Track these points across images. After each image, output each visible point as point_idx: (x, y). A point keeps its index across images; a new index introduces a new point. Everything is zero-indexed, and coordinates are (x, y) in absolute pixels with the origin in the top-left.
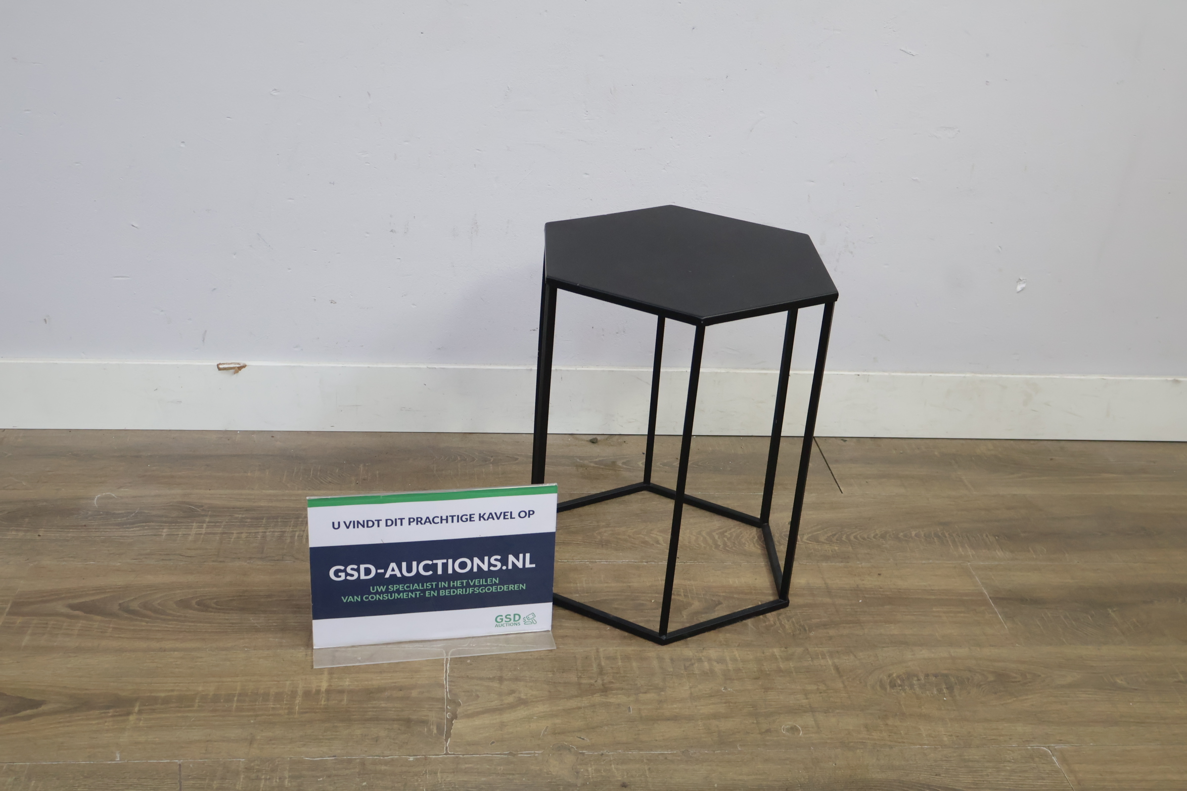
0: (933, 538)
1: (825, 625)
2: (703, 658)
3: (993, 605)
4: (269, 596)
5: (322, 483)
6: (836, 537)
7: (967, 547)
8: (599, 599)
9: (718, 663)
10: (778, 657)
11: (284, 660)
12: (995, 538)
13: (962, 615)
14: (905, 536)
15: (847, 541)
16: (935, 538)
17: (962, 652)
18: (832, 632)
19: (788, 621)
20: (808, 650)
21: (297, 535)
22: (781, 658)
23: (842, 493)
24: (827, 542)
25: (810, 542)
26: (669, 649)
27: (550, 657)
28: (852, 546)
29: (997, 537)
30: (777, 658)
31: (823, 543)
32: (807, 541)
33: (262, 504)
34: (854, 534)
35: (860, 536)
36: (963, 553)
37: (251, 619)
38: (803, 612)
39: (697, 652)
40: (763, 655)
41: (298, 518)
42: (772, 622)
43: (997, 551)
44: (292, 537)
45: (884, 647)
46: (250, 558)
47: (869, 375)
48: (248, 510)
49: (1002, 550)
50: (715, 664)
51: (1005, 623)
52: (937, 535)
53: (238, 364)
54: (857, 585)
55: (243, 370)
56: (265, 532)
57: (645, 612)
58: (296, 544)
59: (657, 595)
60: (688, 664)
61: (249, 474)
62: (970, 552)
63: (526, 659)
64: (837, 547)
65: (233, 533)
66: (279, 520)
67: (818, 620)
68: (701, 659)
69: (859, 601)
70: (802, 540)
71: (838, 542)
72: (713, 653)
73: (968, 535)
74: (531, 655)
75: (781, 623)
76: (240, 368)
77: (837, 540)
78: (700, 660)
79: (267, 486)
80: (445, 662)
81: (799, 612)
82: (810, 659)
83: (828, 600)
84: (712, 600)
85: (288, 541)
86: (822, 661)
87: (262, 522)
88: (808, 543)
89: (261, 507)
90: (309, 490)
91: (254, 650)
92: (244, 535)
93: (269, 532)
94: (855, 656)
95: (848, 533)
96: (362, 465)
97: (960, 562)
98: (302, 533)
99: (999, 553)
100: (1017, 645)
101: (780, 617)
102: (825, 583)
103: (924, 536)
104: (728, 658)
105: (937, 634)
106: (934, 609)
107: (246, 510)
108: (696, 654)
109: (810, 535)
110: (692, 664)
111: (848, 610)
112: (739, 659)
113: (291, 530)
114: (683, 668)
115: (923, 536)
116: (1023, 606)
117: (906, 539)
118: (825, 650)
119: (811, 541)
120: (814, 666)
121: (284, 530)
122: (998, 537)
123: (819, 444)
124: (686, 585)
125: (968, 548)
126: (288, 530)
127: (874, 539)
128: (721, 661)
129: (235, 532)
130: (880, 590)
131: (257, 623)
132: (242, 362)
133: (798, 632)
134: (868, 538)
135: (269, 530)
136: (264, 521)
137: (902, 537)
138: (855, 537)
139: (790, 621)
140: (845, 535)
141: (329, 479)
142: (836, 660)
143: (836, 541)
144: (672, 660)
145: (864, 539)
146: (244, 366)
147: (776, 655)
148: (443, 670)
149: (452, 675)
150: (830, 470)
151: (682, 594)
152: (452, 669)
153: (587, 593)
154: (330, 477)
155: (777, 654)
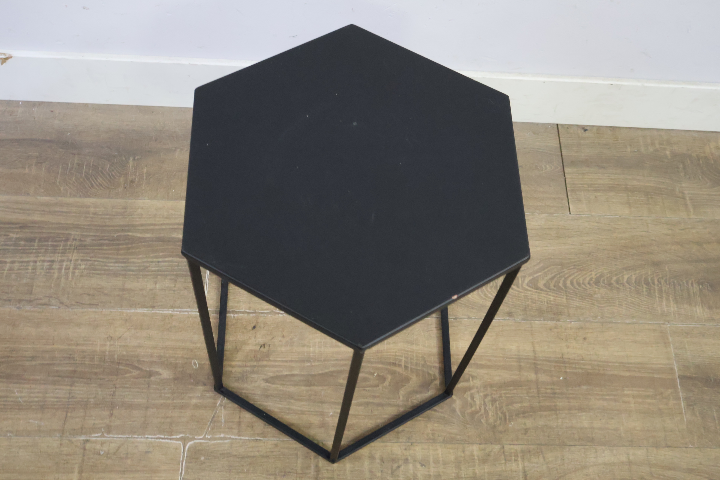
0: (642, 286)
1: (524, 413)
2: (409, 458)
3: (679, 387)
4: (33, 358)
5: (92, 186)
6: (554, 282)
7: (671, 299)
8: (327, 371)
9: (422, 465)
10: (476, 458)
11: (41, 452)
12: (699, 287)
13: (649, 401)
14: (617, 282)
15: (563, 288)
16: (645, 286)
17: (640, 454)
18: (529, 423)
19: (493, 406)
20: (503, 447)
21: (64, 267)
22: (479, 460)
23: (570, 214)
24: (545, 289)
25: (529, 289)
26: (382, 444)
27: (275, 453)
28: (566, 296)
29: (701, 286)
30: (474, 459)
31: (542, 290)
32: (527, 287)
33: (37, 217)
34: (571, 278)
35: (577, 281)
36: (666, 309)
37: (16, 391)
38: (507, 393)
39: (405, 449)
40: (463, 455)
41: (67, 240)
42: (478, 407)
43: (697, 307)
44: (60, 269)
45: (571, 446)
46: (20, 301)
47: (622, 85)
48: (23, 226)
49: (702, 306)
50: (419, 466)
51: (686, 414)
52: (647, 283)
53: (4, 54)
54: (562, 355)
55: (10, 60)
56: (35, 262)
57: (366, 391)
58: (63, 280)
59: (380, 366)
60: (395, 465)
61: (27, 171)
62: (673, 307)
63: (254, 457)
64: (553, 296)
65: (5, 262)
66: (50, 243)
67: (519, 405)
68: (407, 459)
69: (559, 377)
70: (522, 286)
71: (555, 289)
72: (419, 451)
73: (675, 282)
74: (258, 451)
75: (485, 409)
76: (6, 59)
77: (554, 286)
78: (406, 461)
79: (42, 190)
80: (181, 459)
81: (504, 393)
82: (504, 461)
83: (532, 376)
84: (429, 374)
85: (56, 275)
86: (514, 464)
87: (34, 246)
88: (527, 290)
89: (35, 222)
90: (80, 196)
91: (16, 436)
92: (16, 266)
93: (40, 261)
94: (544, 457)
95: (566, 276)
96: (131, 159)
97: (661, 322)
98: (69, 263)
99: (699, 311)
100: (690, 446)
101: (486, 400)
102: (534, 351)
103: (635, 282)
104: (431, 460)
105: (622, 428)
106: (626, 392)
107: (21, 227)
108: (404, 452)
109: (531, 278)
110: (399, 467)
111: (549, 391)
112: (441, 459)
113: (60, 258)
114: (390, 472)
115: (633, 282)
116: (706, 389)
117: (618, 286)
118: (518, 448)
119: (530, 287)
120: (506, 471)
121: (53, 259)
122: (703, 286)
123: (560, 136)
124: (408, 351)
125: (672, 302)
126: (56, 260)
127: (588, 286)
128: (424, 463)
129: (8, 260)
130: (582, 362)
131: (21, 397)
132: (9, 52)
133: (498, 422)
134: (583, 284)
135: (39, 259)
136: (36, 244)
137: (615, 284)
138: (572, 283)
139: (494, 407)
140: (563, 279)
141: (100, 180)
142: (527, 464)
143: (553, 288)
144: (382, 460)
145: (579, 284)
146: (11, 57)
147: (474, 456)
148: (179, 470)
149: (186, 477)
150: (565, 176)
151: (403, 364)
152: (187, 468)
153: (318, 361)
154: (101, 177)
155: (475, 453)
